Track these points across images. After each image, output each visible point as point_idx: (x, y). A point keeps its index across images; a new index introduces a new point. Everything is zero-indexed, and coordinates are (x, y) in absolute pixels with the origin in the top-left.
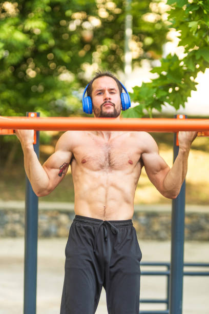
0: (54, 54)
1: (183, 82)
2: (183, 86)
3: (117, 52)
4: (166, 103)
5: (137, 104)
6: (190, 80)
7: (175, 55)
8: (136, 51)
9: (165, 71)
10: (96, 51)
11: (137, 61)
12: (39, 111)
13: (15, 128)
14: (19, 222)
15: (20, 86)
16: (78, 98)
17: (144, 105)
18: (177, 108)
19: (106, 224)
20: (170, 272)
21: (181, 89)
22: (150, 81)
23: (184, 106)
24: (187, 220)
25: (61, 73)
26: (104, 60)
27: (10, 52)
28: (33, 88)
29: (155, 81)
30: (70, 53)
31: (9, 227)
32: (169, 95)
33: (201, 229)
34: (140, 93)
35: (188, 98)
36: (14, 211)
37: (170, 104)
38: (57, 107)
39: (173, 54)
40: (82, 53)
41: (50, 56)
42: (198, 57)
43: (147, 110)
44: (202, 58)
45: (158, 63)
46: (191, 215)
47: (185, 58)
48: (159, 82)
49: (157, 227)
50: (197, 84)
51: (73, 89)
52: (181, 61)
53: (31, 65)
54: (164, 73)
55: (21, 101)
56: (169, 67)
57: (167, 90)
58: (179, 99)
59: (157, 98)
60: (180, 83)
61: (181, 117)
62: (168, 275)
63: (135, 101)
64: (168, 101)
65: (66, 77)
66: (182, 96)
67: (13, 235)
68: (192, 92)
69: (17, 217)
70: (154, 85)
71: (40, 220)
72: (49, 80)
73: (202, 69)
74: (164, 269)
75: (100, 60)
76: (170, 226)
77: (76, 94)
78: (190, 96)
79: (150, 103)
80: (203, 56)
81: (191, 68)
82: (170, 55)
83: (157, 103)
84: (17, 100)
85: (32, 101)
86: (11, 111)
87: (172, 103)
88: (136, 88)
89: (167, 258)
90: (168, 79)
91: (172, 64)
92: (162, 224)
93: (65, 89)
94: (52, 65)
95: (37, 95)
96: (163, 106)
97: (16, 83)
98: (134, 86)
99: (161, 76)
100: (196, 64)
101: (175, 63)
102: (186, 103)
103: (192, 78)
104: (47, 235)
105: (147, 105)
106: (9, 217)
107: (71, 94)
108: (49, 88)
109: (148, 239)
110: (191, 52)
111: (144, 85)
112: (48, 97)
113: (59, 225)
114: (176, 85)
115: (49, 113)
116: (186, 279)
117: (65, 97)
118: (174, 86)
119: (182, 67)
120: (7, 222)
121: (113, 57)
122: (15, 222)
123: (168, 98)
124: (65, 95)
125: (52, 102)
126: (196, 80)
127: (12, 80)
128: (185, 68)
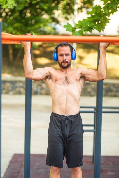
0: (40, 6)
1: (103, 19)
2: (102, 21)
3: (71, 5)
4: (94, 29)
5: (80, 29)
6: (106, 18)
7: (99, 5)
8: (80, 4)
9: (94, 13)
10: (60, 4)
11: (80, 9)
12: (32, 33)
13: (21, 40)
14: (23, 87)
15: (23, 21)
16: (52, 27)
17: (83, 30)
18: (100, 31)
19: (67, 118)
20: (96, 111)
21: (102, 22)
22: (87, 18)
23: (103, 31)
24: (104, 87)
25: (43, 15)
26: (64, 8)
27: (18, 4)
28: (30, 22)
29: (89, 18)
30: (47, 5)
31: (18, 89)
32: (96, 25)
33: (111, 91)
34: (81, 24)
35: (105, 27)
36: (20, 82)
37: (96, 29)
38: (41, 31)
39: (98, 5)
40: (53, 5)
41: (38, 6)
42: (110, 7)
43: (85, 32)
44: (112, 7)
45: (90, 10)
46: (106, 84)
47: (104, 7)
48: (91, 18)
49: (89, 90)
50: (110, 20)
51: (49, 23)
52: (102, 8)
53: (29, 11)
54: (94, 14)
55: (23, 28)
56: (96, 11)
57: (95, 23)
58: (101, 27)
59: (90, 26)
60: (101, 19)
61: (102, 36)
62: (95, 113)
63: (79, 28)
64: (95, 28)
65: (45, 16)
66: (102, 26)
67: (20, 93)
68: (107, 24)
69: (21, 84)
70: (89, 20)
71: (33, 86)
72: (37, 18)
73: (112, 13)
74: (93, 110)
75: (62, 8)
76: (96, 89)
77: (50, 25)
78: (106, 26)
79: (87, 28)
80: (113, 6)
81: (107, 12)
82: (96, 5)
83: (90, 29)
84: (21, 28)
85: (29, 28)
86: (19, 33)
87: (97, 29)
88: (80, 22)
89: (94, 105)
90: (96, 17)
91: (98, 10)
92: (92, 88)
93: (45, 22)
94: (39, 11)
95: (32, 25)
96: (93, 30)
97: (21, 19)
98: (78, 21)
99: (92, 15)
100: (109, 10)
101: (99, 9)
102: (104, 29)
103: (107, 17)
104: (36, 93)
105: (85, 29)
106: (17, 85)
107: (48, 25)
108: (37, 22)
109: (85, 95)
110: (107, 4)
111: (84, 20)
112: (37, 26)
113: (42, 89)
114: (99, 21)
115: (37, 34)
116: (103, 115)
117: (45, 27)
118: (98, 20)
119: (102, 11)
120: (17, 87)
121: (68, 7)
122: (21, 87)
123: (95, 26)
124: (45, 25)
125: (39, 29)
126: (109, 18)
127: (19, 18)
128: (104, 12)
